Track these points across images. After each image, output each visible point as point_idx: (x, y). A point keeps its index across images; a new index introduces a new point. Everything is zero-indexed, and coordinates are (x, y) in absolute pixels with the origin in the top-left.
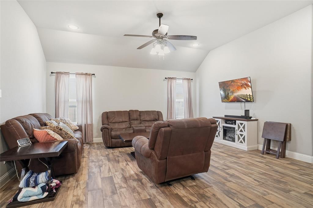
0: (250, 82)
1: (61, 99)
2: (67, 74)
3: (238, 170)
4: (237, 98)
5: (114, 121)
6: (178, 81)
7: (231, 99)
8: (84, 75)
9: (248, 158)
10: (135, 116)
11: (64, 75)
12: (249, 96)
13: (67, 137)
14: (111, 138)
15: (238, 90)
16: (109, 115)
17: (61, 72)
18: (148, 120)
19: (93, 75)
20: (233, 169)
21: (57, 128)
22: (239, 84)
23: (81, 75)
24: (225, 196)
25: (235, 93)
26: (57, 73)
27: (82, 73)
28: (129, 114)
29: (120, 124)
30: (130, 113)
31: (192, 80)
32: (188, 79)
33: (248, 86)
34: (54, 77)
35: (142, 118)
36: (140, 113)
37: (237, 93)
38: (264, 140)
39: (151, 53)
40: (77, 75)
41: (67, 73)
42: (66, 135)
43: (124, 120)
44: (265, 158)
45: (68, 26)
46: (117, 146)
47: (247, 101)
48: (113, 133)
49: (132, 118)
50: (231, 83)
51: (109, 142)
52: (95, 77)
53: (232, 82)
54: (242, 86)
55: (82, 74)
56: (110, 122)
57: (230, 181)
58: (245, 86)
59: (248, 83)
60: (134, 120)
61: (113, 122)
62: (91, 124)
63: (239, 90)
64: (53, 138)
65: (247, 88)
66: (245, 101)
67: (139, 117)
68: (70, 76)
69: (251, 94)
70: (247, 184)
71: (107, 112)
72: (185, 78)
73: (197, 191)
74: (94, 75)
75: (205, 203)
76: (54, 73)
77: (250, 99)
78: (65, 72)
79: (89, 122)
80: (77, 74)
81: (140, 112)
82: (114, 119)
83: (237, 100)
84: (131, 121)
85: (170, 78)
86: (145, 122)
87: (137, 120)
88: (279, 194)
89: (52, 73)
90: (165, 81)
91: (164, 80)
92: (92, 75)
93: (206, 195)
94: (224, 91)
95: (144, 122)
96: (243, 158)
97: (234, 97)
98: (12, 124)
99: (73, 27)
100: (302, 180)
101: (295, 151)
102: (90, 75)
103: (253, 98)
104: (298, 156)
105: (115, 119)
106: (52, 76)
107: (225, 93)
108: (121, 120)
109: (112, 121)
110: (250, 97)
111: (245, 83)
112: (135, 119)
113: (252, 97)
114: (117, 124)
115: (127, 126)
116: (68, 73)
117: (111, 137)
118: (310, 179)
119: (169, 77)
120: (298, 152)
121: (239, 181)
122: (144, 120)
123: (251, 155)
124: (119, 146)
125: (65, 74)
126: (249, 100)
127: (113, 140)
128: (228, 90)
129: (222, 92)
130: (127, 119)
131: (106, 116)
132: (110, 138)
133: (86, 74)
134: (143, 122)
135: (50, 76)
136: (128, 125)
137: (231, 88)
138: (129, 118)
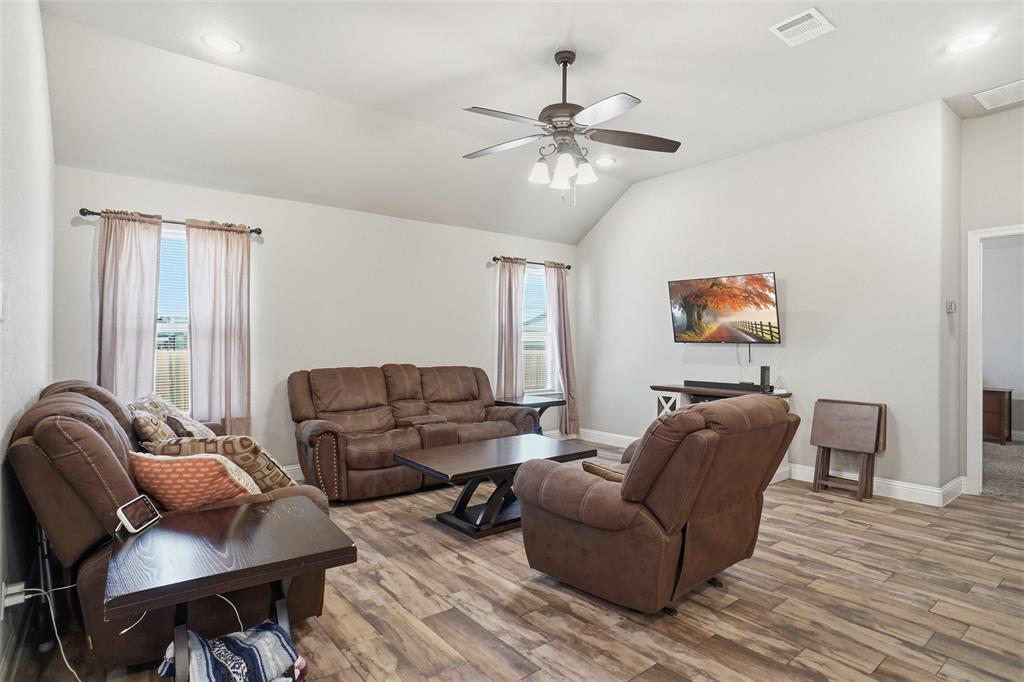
0: (775, 290)
1: (124, 320)
2: (151, 223)
3: (798, 541)
4: (729, 331)
5: (336, 405)
6: (529, 269)
7: (707, 333)
8: (221, 230)
9: (791, 506)
10: (407, 385)
11: (137, 223)
12: (768, 328)
13: (271, 478)
14: (348, 469)
15: (733, 307)
16: (316, 381)
17: (126, 213)
18: (449, 398)
19: (254, 235)
20: (786, 540)
21: (243, 447)
22: (739, 293)
23: (210, 229)
24: (845, 622)
25: (723, 316)
26: (107, 215)
27: (212, 223)
28: (386, 377)
29: (361, 413)
30: (389, 373)
31: (569, 267)
32: (558, 266)
33: (766, 300)
34: (91, 231)
35: (429, 392)
36: (421, 375)
37: (729, 316)
38: (819, 450)
39: (530, 179)
40: (193, 231)
41: (151, 220)
42: (267, 472)
43: (371, 400)
44: (832, 502)
45: (202, 38)
46: (367, 496)
47: (761, 341)
48: (354, 450)
49: (397, 391)
50: (712, 287)
51: (339, 482)
52: (261, 241)
53: (713, 284)
54: (746, 298)
55: (212, 227)
56: (322, 408)
57: (814, 578)
58: (757, 300)
59: (767, 293)
60: (404, 399)
61: (332, 407)
62: (245, 415)
63: (736, 310)
64: (237, 486)
65: (762, 306)
66: (754, 340)
67: (420, 389)
68: (163, 230)
69: (774, 323)
70: (861, 580)
71: (309, 373)
72: (551, 263)
73: (760, 619)
74: (258, 232)
75: (819, 653)
76: (93, 213)
77: (772, 336)
78: (141, 215)
79: (237, 410)
80: (191, 225)
81: (423, 371)
82: (337, 396)
83: (729, 337)
84: (397, 405)
85: (506, 259)
86: (442, 405)
87: (413, 398)
88: (956, 598)
89: (84, 212)
90: (492, 268)
91: (489, 265)
92: (252, 231)
93: (794, 625)
94: (685, 308)
95: (436, 405)
96: (780, 505)
97: (721, 329)
98: (75, 440)
99: (221, 41)
100: (964, 553)
101: (897, 477)
102: (242, 232)
103: (779, 334)
104: (903, 490)
105: (340, 396)
106: (83, 227)
107: (689, 316)
108: (362, 402)
109: (330, 403)
110: (771, 331)
111: (756, 289)
112: (408, 396)
113: (776, 330)
114: (349, 417)
115: (385, 421)
116: (155, 220)
117: (347, 464)
118: (975, 547)
119: (506, 256)
120: (905, 481)
121: (833, 573)
122: (437, 398)
123: (791, 497)
124: (373, 495)
125: (140, 221)
126: (769, 337)
127: (352, 474)
128: (699, 306)
129: (678, 313)
130: (381, 399)
131: (306, 386)
132: (344, 469)
133: (229, 228)
134: (434, 407)
135: (74, 222)
136: (387, 418)
137: (709, 303)
138: (389, 395)
